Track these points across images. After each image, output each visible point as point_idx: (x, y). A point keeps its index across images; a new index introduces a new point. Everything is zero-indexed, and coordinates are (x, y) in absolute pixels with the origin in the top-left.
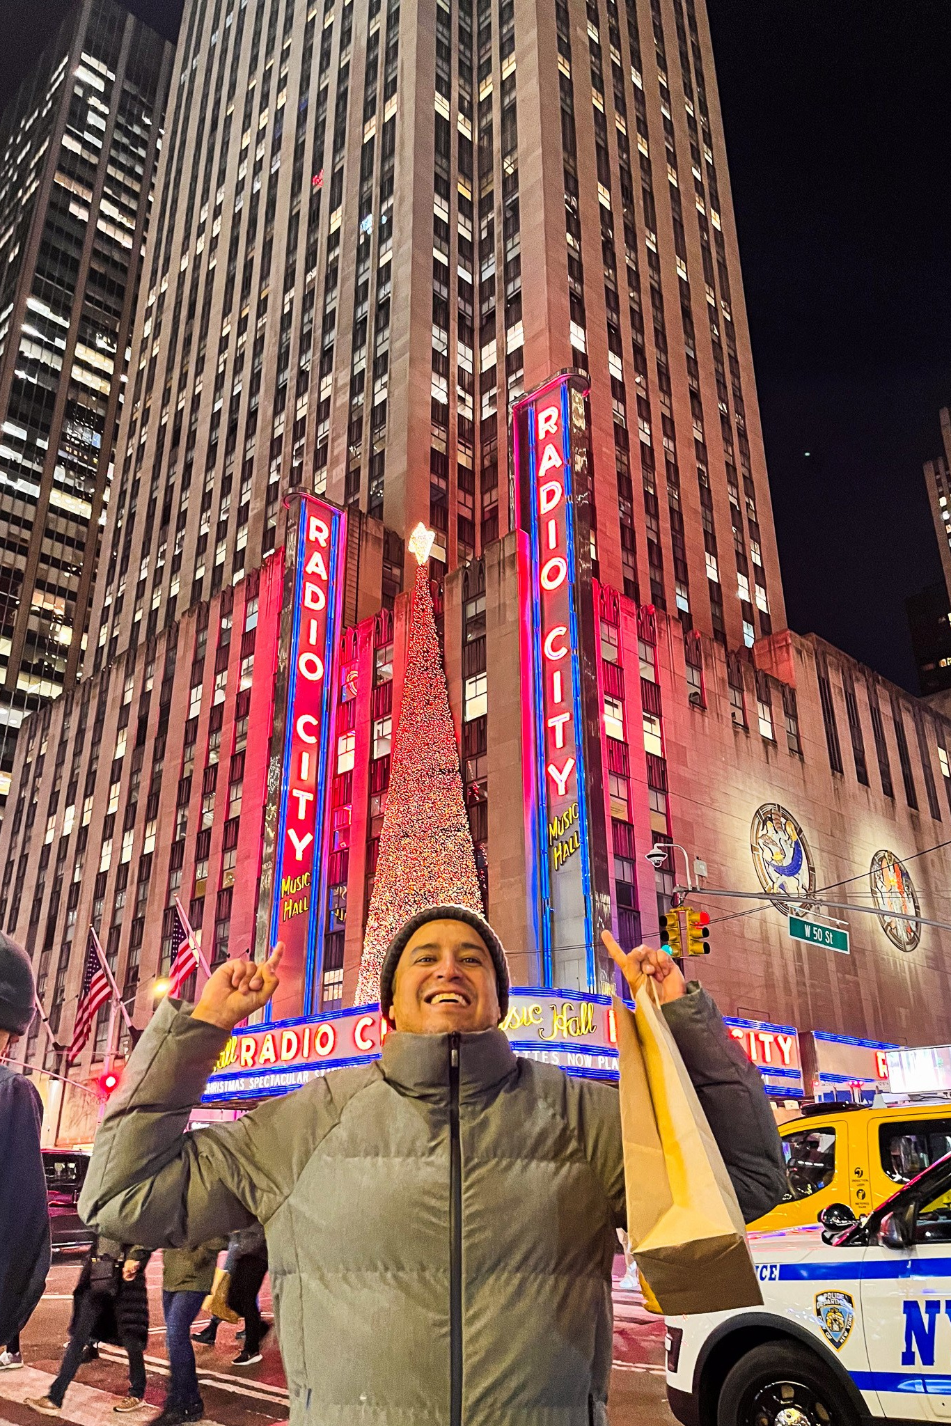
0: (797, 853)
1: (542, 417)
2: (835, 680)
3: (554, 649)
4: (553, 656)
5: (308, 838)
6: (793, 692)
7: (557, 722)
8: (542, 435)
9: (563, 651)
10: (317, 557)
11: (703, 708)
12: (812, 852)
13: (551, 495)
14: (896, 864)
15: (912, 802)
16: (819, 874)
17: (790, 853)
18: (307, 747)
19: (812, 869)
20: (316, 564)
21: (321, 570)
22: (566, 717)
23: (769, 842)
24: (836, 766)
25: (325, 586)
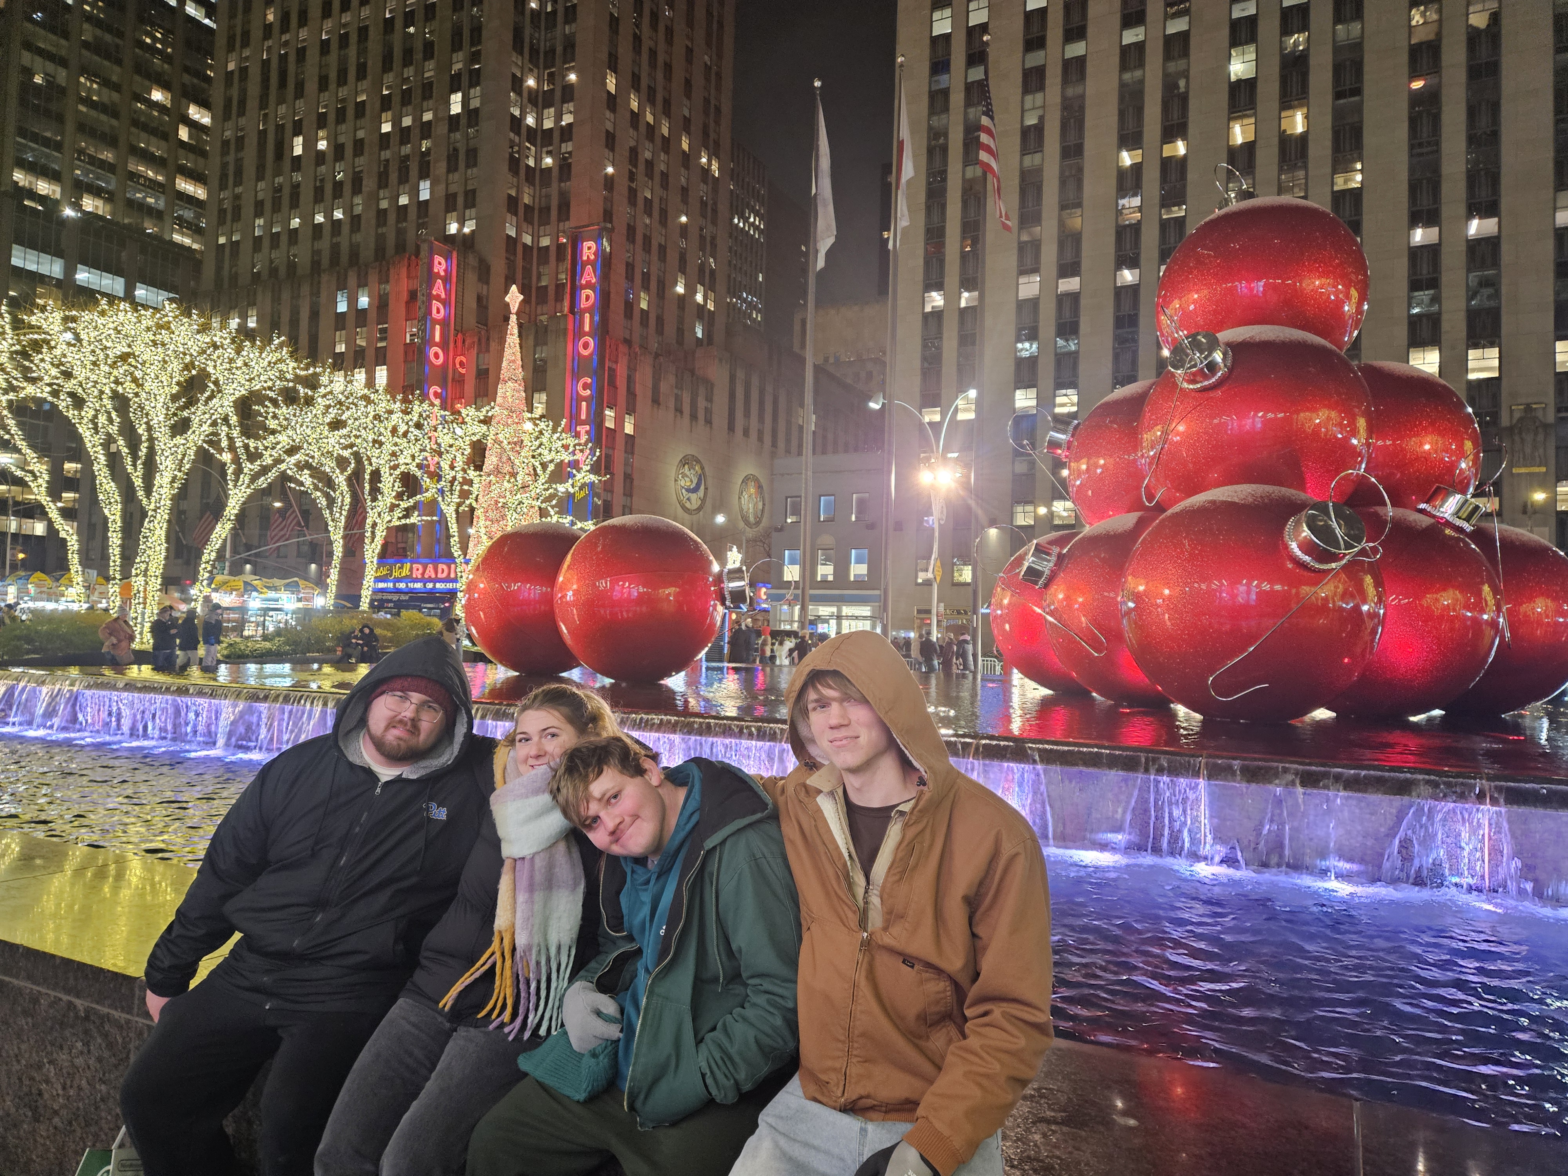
0: (699, 480)
1: (586, 245)
2: (740, 374)
3: (584, 389)
4: (582, 391)
6: (712, 385)
7: (582, 429)
8: (585, 258)
9: (588, 392)
10: (439, 283)
11: (659, 404)
12: (708, 479)
14: (757, 480)
16: (710, 490)
17: (695, 481)
19: (706, 489)
20: (439, 288)
22: (588, 427)
23: (684, 476)
24: (731, 428)
25: (444, 302)
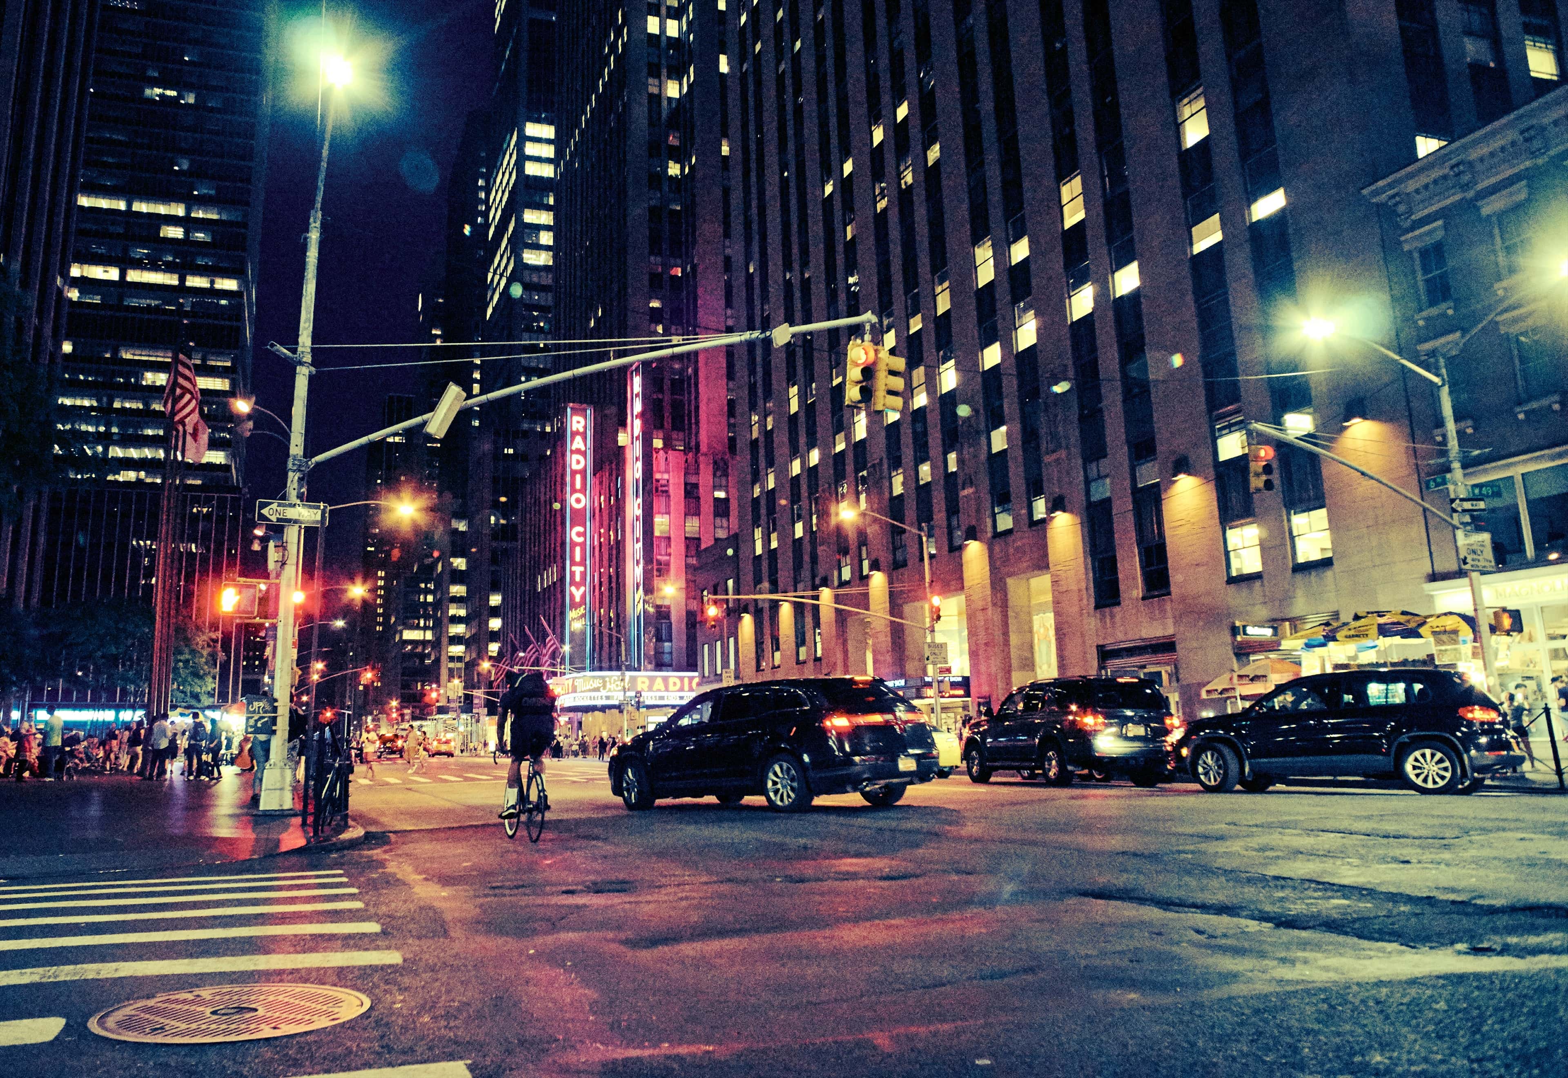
5: (582, 589)
10: (578, 439)
18: (579, 543)
20: (578, 443)
21: (581, 446)
25: (584, 454)
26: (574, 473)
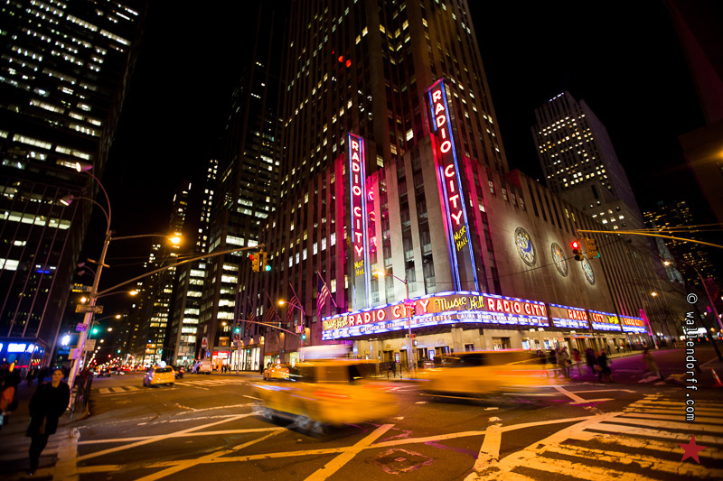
0: (529, 244)
1: (434, 95)
3: (450, 172)
4: (448, 175)
5: (362, 248)
7: (453, 199)
8: (435, 101)
9: (453, 173)
10: (355, 154)
12: (534, 244)
13: (441, 120)
15: (560, 227)
16: (537, 251)
17: (527, 244)
18: (358, 218)
19: (534, 249)
20: (355, 156)
21: (357, 158)
22: (457, 196)
23: (520, 240)
24: (537, 214)
25: (358, 163)
26: (354, 173)
